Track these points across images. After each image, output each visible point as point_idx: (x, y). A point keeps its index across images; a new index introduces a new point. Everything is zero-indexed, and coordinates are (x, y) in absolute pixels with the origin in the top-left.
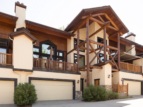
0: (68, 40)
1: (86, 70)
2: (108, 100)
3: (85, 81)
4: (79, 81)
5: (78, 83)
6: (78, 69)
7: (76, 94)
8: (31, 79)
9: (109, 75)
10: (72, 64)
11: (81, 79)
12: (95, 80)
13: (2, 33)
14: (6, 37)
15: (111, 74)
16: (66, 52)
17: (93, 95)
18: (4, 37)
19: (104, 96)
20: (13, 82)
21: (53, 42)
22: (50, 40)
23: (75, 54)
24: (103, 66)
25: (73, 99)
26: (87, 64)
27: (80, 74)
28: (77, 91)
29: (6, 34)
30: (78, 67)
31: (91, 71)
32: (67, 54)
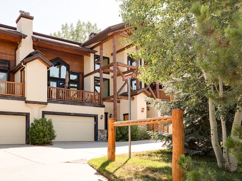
0: (85, 57)
1: (112, 101)
2: (141, 139)
3: (110, 117)
4: (102, 116)
5: (101, 118)
6: (101, 100)
7: (99, 133)
8: (44, 113)
9: (143, 109)
10: (92, 92)
11: (105, 113)
12: (124, 115)
13: (2, 53)
14: (7, 57)
15: (145, 106)
16: (83, 73)
17: (121, 133)
18: (4, 57)
19: (136, 135)
20: (24, 117)
21: (65, 61)
22: (60, 57)
23: (95, 77)
24: (134, 97)
25: (95, 141)
26: (114, 94)
27: (104, 106)
28: (100, 130)
29: (6, 54)
30: (102, 98)
31: (119, 102)
32: (84, 77)
